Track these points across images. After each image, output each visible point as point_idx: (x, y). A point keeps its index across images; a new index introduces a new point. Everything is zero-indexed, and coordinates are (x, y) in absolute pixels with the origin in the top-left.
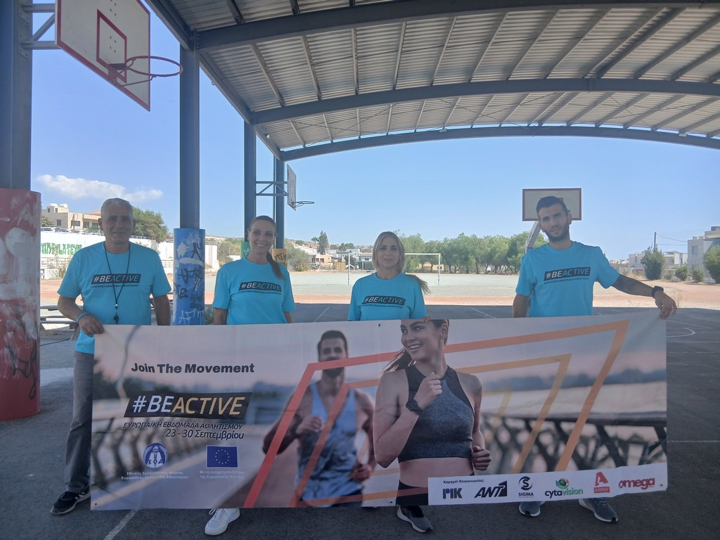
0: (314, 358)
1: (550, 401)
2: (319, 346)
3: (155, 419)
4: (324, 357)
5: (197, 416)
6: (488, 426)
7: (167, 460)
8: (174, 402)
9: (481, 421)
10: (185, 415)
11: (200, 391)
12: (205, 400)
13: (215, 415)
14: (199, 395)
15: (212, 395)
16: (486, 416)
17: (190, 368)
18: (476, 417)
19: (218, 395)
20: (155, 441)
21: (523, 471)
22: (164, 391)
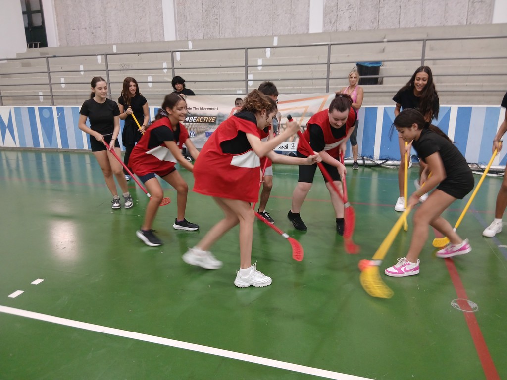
0: (234, 107)
1: (301, 120)
2: (235, 102)
3: (191, 124)
4: (237, 106)
5: (203, 122)
6: (283, 127)
7: (195, 135)
8: (197, 119)
9: (280, 126)
10: (200, 122)
11: (204, 115)
12: (205, 118)
13: (208, 122)
14: (204, 116)
15: (207, 116)
16: (282, 125)
17: (201, 109)
18: (279, 125)
19: (209, 116)
20: (192, 130)
21: (293, 142)
22: (194, 116)
